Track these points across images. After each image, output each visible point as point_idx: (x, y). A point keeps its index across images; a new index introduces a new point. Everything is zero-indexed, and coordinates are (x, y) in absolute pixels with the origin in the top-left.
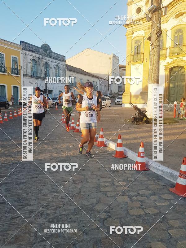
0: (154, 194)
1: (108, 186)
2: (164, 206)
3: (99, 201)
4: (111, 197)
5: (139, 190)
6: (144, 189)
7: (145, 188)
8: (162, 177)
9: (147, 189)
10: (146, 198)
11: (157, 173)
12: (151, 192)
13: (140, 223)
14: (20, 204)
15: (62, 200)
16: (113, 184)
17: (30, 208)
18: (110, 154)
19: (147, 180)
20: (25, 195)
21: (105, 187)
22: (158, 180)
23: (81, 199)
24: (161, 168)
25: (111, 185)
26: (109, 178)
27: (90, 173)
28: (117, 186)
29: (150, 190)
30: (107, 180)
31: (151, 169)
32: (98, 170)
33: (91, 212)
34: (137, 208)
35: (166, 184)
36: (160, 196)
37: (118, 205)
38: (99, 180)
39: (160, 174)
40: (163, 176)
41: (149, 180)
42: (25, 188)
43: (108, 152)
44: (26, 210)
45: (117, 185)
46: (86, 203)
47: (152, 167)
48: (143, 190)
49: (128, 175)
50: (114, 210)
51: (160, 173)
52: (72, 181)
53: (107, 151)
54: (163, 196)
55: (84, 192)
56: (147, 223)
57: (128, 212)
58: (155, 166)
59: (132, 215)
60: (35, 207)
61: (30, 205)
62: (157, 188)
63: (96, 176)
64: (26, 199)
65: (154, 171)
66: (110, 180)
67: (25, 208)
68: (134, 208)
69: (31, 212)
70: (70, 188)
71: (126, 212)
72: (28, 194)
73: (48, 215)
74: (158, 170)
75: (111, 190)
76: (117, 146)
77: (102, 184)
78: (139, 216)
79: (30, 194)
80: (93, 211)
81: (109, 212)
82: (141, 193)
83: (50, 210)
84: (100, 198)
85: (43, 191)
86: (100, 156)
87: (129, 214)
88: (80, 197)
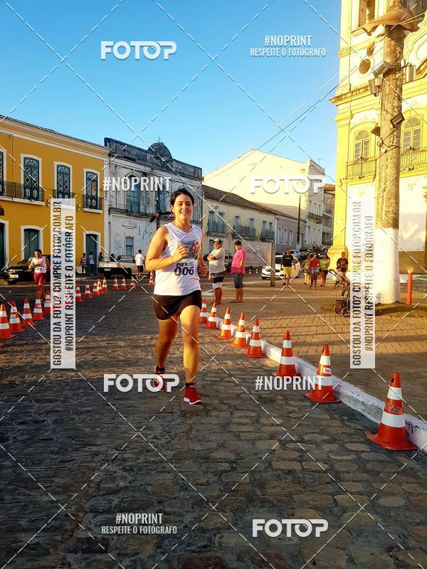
0: (333, 440)
1: (246, 424)
2: (343, 460)
3: (221, 446)
4: (248, 440)
5: (306, 434)
6: (316, 433)
7: (319, 430)
8: (363, 415)
9: (322, 432)
10: (314, 446)
11: (354, 408)
12: (328, 438)
13: (288, 481)
14: (78, 443)
15: (155, 440)
16: (258, 421)
17: (94, 449)
18: (269, 370)
19: (329, 418)
20: (88, 430)
21: (239, 424)
22: (352, 419)
23: (190, 441)
24: (361, 399)
25: (253, 423)
26: (254, 411)
27: (216, 402)
28: (264, 425)
29: (328, 434)
30: (248, 414)
31: (344, 401)
32: (235, 397)
33: (202, 461)
34: (290, 460)
35: (365, 427)
36: (343, 446)
37: (256, 454)
38: (232, 413)
39: (360, 410)
40: (365, 414)
41: (332, 418)
42: (90, 420)
43: (265, 368)
44: (87, 452)
45: (265, 423)
46: (197, 447)
47: (346, 396)
48: (313, 433)
49: (291, 408)
50: (246, 459)
51: (359, 408)
52: (179, 413)
53: (264, 366)
54: (349, 446)
55: (198, 431)
56: (299, 483)
57: (270, 464)
58: (351, 394)
59: (277, 470)
60: (103, 449)
61: (96, 445)
62: (343, 433)
63: (227, 407)
64: (90, 436)
65: (349, 405)
66: (254, 414)
67: (87, 449)
68: (285, 459)
69: (96, 454)
70: (173, 423)
71: (267, 465)
72: (93, 428)
73: (124, 460)
74: (356, 401)
75: (249, 430)
76: (282, 355)
77: (237, 420)
78: (290, 471)
79: (98, 429)
80: (207, 459)
81: (235, 462)
82: (306, 438)
83: (130, 453)
84: (225, 441)
85: (122, 426)
86: (247, 374)
87: (272, 468)
88: (188, 438)
